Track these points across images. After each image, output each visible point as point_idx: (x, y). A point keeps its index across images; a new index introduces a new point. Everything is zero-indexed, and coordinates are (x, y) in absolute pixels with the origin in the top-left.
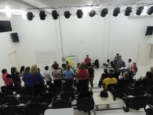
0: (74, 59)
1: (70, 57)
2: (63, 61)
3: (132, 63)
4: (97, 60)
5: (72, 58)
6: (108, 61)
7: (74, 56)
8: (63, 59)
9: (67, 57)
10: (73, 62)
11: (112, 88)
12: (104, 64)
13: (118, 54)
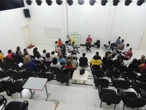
1: (74, 35)
3: (129, 48)
5: (76, 36)
6: (109, 42)
7: (78, 35)
8: (68, 36)
9: (71, 35)
12: (105, 45)
13: (120, 38)
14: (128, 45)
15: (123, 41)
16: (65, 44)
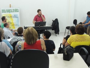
0: (15, 16)
7: (16, 11)
12: (68, 28)
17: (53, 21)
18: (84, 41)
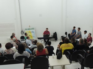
0: (33, 32)
1: (29, 29)
2: (22, 34)
4: (56, 33)
5: (31, 31)
7: (33, 29)
8: (22, 32)
9: (26, 29)
10: (32, 34)
11: (68, 52)
13: (74, 27)
14: (86, 32)
15: (79, 29)
16: (20, 40)
17: (54, 33)
18: (69, 47)
